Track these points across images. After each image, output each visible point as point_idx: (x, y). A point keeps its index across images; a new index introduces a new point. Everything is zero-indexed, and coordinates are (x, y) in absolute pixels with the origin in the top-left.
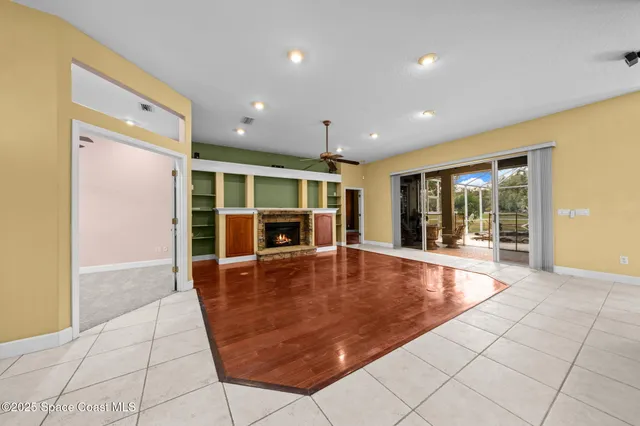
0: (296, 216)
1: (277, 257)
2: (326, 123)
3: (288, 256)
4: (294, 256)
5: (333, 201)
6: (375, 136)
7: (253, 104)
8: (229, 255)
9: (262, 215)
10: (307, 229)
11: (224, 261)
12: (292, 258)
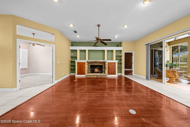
0: (101, 63)
1: (92, 76)
2: (99, 26)
3: (96, 77)
4: (98, 77)
5: (119, 58)
6: (126, 26)
7: (69, 25)
8: (78, 74)
9: (89, 63)
10: (105, 68)
11: (77, 76)
12: (97, 77)
